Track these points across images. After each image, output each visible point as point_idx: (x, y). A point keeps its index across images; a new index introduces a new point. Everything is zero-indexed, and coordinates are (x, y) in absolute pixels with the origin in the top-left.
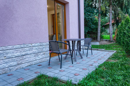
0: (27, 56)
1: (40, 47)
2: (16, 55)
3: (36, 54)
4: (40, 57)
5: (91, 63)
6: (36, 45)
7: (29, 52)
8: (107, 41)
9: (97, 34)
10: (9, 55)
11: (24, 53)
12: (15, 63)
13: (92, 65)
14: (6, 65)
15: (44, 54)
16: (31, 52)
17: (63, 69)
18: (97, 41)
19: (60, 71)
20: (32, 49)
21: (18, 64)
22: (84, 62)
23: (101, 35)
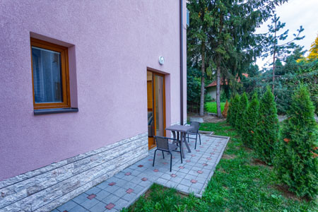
0: (125, 155)
1: (139, 140)
2: (114, 155)
3: (135, 151)
4: (139, 153)
5: (203, 160)
6: (135, 138)
7: (127, 150)
8: (212, 115)
9: (199, 105)
10: (108, 157)
11: (122, 152)
12: (113, 166)
13: (206, 165)
14: (104, 171)
15: (143, 149)
16: (130, 148)
17: (173, 172)
18: (200, 116)
19: (172, 175)
20: (130, 145)
21: (117, 167)
22: (195, 159)
23: (204, 106)
